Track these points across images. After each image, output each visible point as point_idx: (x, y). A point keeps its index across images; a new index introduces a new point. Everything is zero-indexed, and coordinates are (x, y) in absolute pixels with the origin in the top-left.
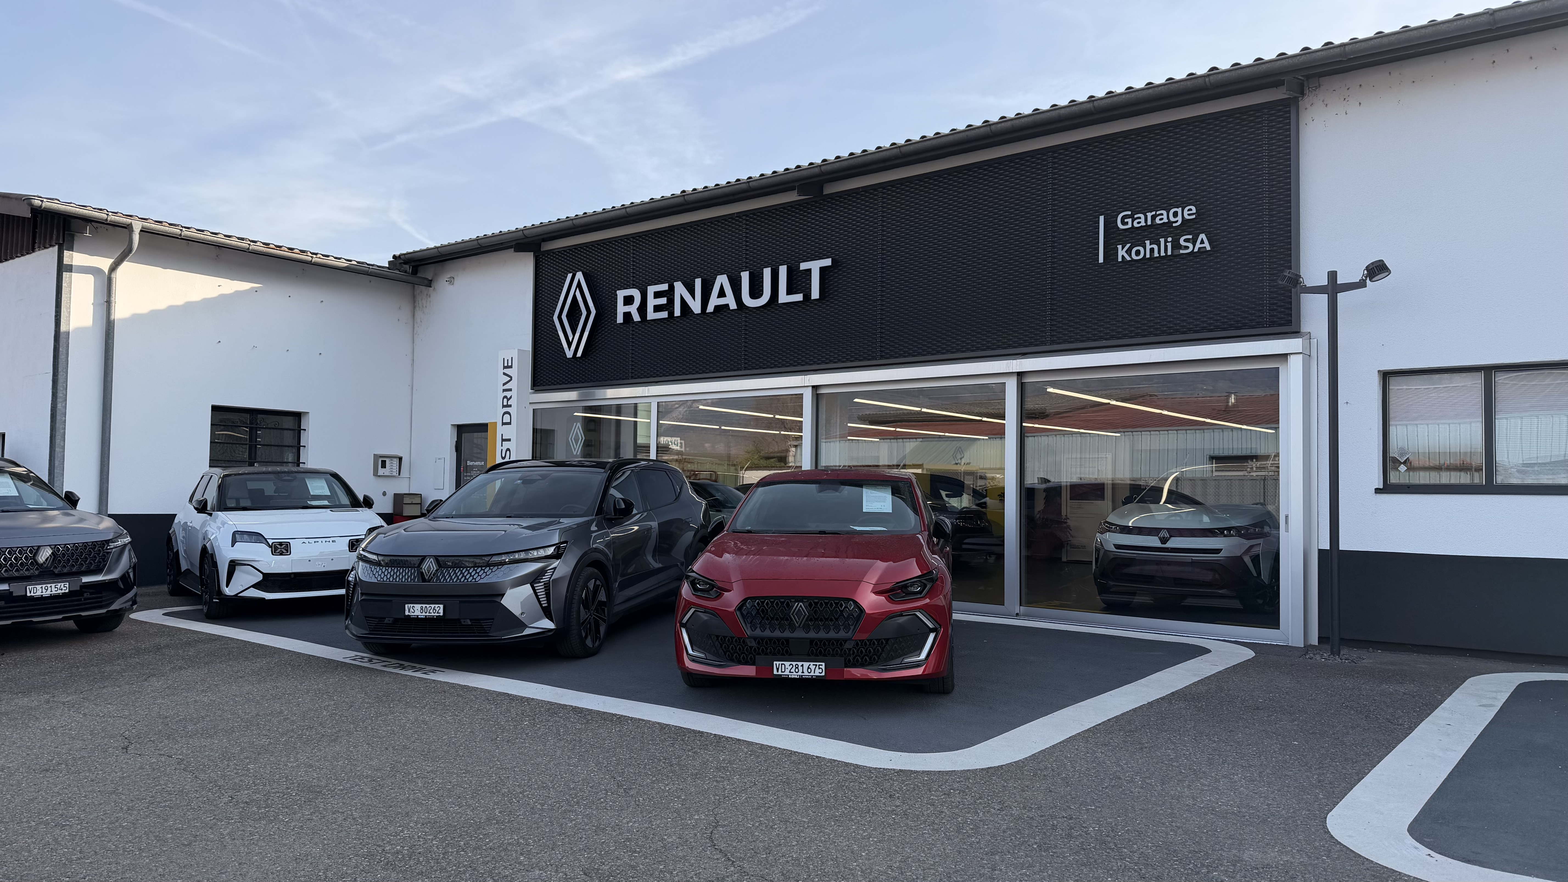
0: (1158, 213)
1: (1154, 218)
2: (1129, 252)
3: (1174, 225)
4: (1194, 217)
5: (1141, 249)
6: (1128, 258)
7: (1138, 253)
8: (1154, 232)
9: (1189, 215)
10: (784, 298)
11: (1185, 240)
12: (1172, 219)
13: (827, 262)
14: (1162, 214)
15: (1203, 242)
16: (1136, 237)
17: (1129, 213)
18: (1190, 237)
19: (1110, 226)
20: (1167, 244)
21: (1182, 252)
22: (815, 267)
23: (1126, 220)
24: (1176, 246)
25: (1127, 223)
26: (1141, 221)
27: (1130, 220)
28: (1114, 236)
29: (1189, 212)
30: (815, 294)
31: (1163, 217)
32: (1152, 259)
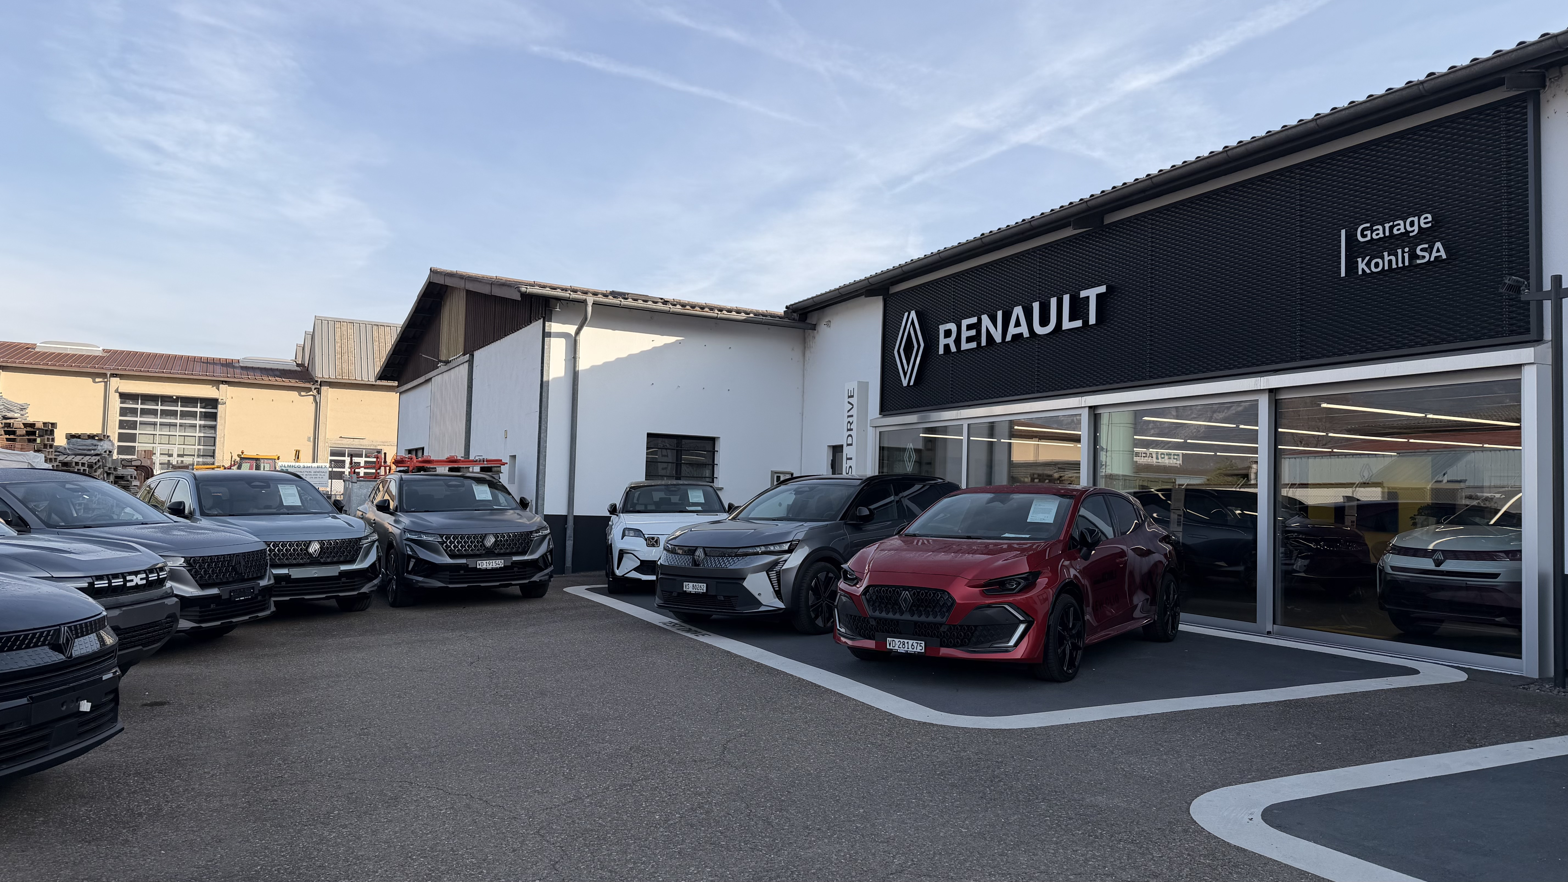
0: (1395, 223)
1: (1391, 228)
2: (1368, 264)
3: (1411, 234)
4: (1430, 225)
5: (1380, 261)
6: (1368, 271)
7: (1377, 265)
8: (1391, 243)
9: (1425, 223)
10: (1067, 325)
11: (1422, 250)
12: (1409, 229)
13: (1102, 289)
14: (1399, 225)
15: (1439, 250)
16: (1375, 248)
17: (1368, 225)
18: (1426, 246)
19: (1351, 238)
20: (1405, 254)
21: (1419, 262)
22: (1092, 294)
23: (1365, 233)
24: (1413, 256)
25: (1366, 236)
26: (1380, 232)
27: (1368, 233)
28: (1355, 250)
29: (1425, 220)
30: (1092, 320)
31: (1400, 227)
32: (1390, 271)
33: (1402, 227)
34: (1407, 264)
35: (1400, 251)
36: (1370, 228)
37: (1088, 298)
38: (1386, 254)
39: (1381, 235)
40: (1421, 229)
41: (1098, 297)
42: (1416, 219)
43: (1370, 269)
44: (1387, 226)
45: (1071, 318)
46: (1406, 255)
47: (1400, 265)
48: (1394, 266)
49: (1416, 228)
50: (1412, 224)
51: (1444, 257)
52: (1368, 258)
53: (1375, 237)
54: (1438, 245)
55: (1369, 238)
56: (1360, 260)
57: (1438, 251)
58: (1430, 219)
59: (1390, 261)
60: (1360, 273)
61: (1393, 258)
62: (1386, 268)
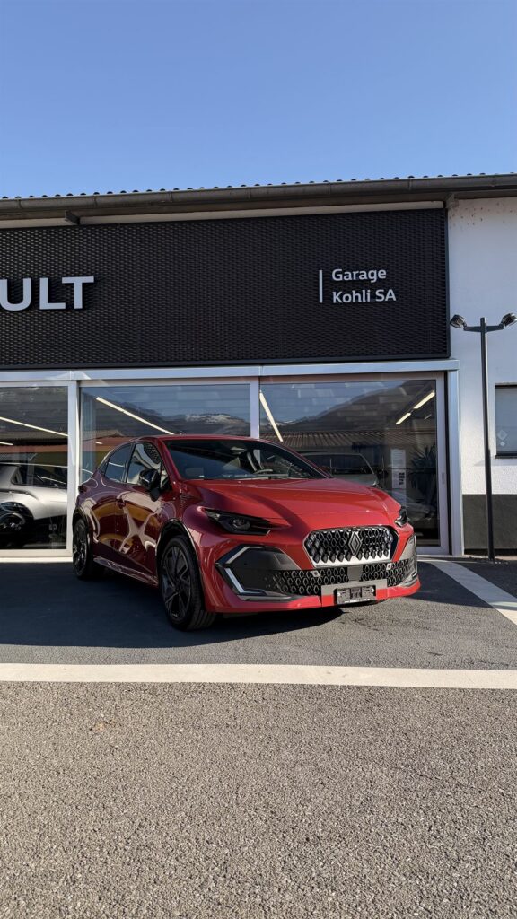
8: (359, 285)
16: (346, 287)
19: (327, 277)
28: (330, 286)
32: (357, 303)
33: (365, 275)
34: (369, 300)
35: (364, 291)
36: (342, 272)
37: (72, 285)
38: (354, 292)
39: (350, 278)
40: (378, 279)
41: (84, 285)
42: (375, 272)
43: (341, 299)
44: (355, 273)
45: (51, 300)
46: (369, 295)
47: (364, 300)
48: (360, 300)
49: (375, 277)
50: (372, 275)
51: (395, 299)
52: (340, 293)
53: (345, 279)
54: (391, 291)
55: (341, 279)
56: (334, 293)
57: (391, 295)
58: (385, 273)
59: (357, 297)
60: (335, 301)
61: (359, 295)
62: (354, 301)
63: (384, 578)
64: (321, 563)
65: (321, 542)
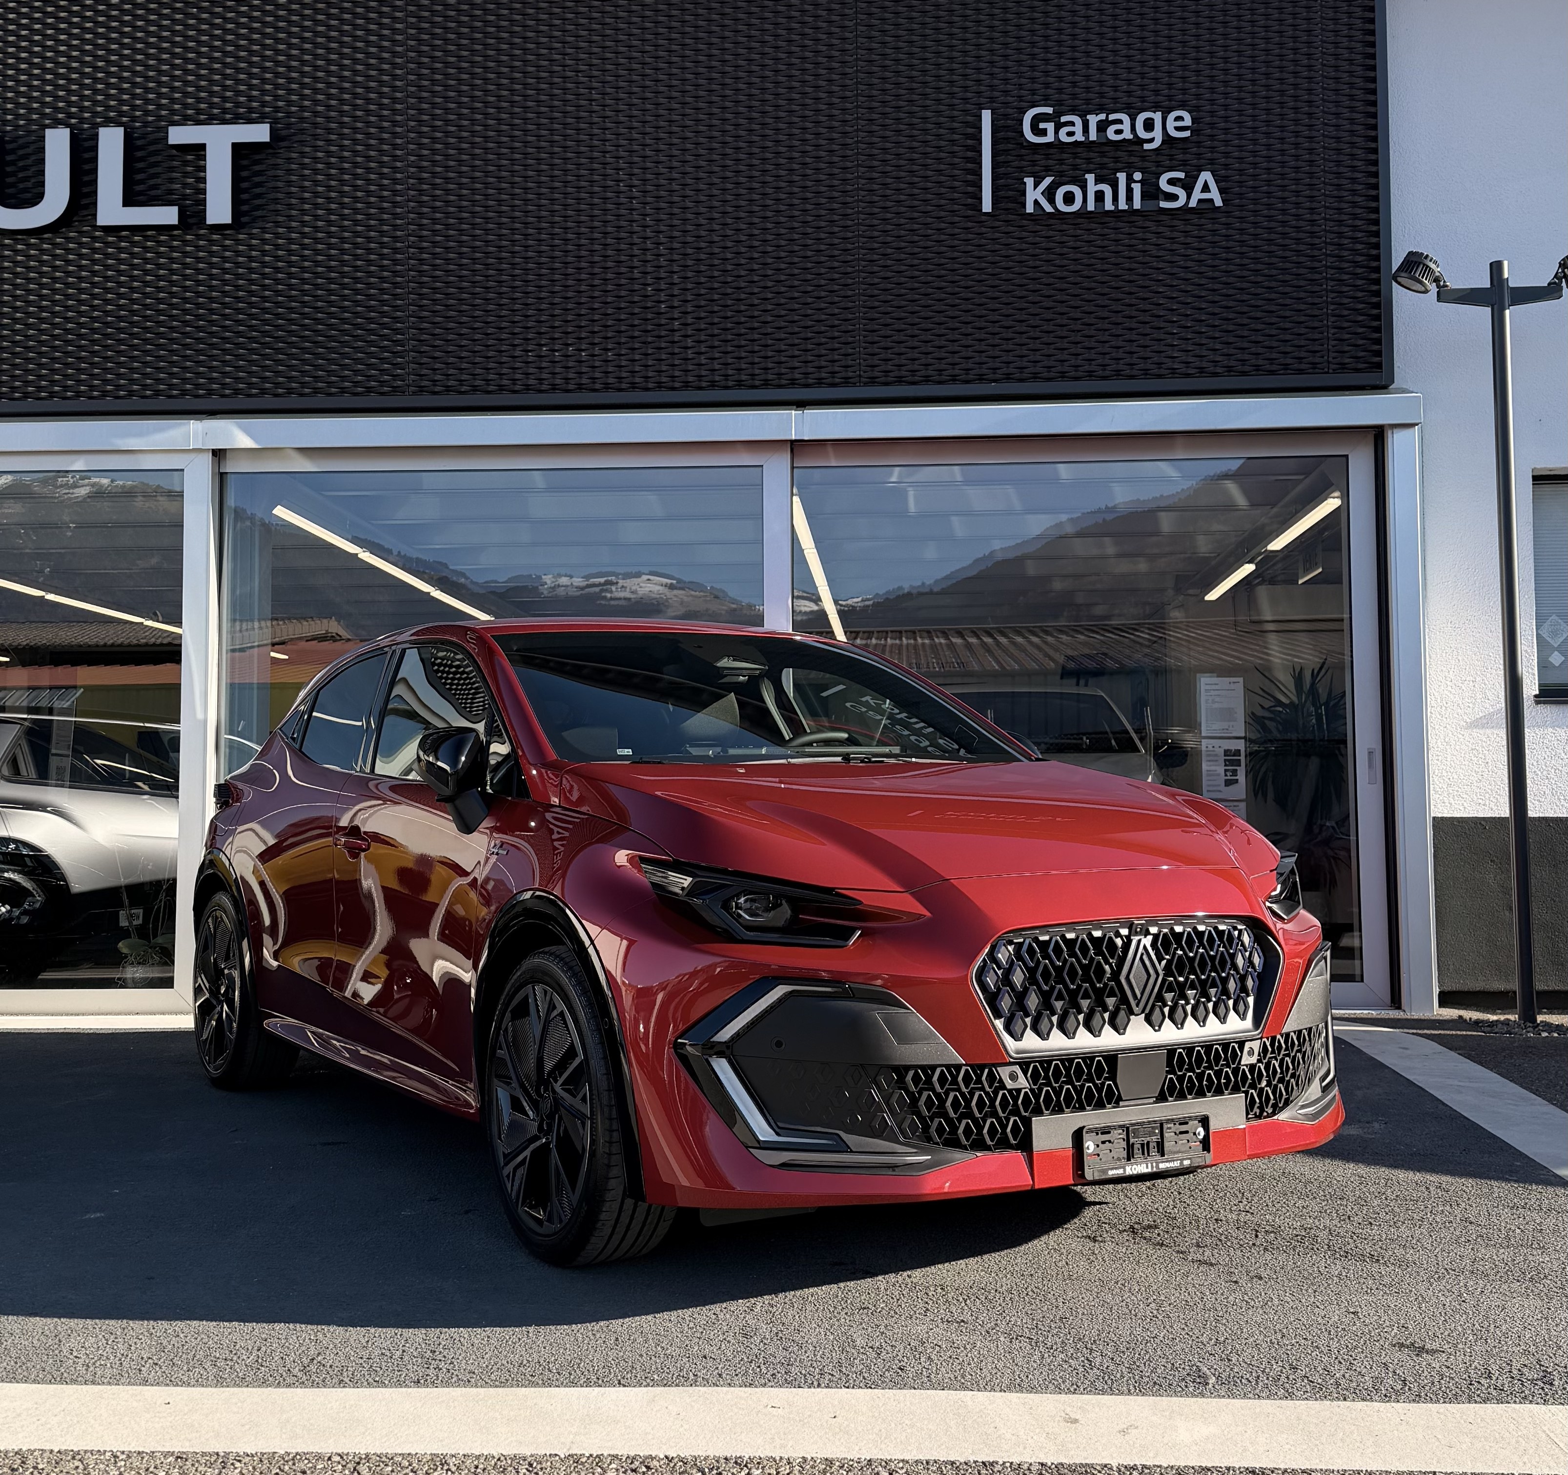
0: (1112, 117)
1: (1102, 127)
2: (1049, 194)
3: (1147, 146)
4: (1187, 134)
5: (1077, 191)
6: (1049, 209)
7: (1069, 198)
8: (1103, 157)
9: (1178, 129)
11: (1171, 182)
12: (1142, 134)
14: (1120, 122)
15: (1209, 188)
16: (1065, 162)
17: (1049, 110)
18: (1181, 175)
19: (1007, 134)
20: (1133, 185)
21: (1164, 204)
23: (1042, 126)
24: (1151, 192)
25: (1044, 133)
26: (1075, 130)
27: (1050, 127)
28: (1015, 157)
29: (1178, 123)
31: (1123, 127)
32: (1100, 215)
33: (1126, 126)
34: (1137, 204)
35: (1122, 177)
36: (1054, 118)
37: (199, 150)
38: (1090, 178)
39: (1079, 137)
40: (1168, 139)
41: (238, 150)
42: (1157, 117)
43: (1052, 201)
44: (1093, 120)
45: (130, 199)
46: (1137, 188)
47: (1123, 205)
48: (1109, 206)
49: (1157, 134)
50: (1149, 125)
51: (1218, 202)
52: (1048, 181)
53: (1063, 137)
54: (1206, 176)
55: (1050, 138)
56: (1029, 181)
57: (1206, 188)
58: (1188, 121)
59: (1100, 196)
60: (1030, 208)
61: (1107, 189)
62: (1091, 207)
63: (1236, 1090)
64: (1031, 1042)
65: (1032, 971)
